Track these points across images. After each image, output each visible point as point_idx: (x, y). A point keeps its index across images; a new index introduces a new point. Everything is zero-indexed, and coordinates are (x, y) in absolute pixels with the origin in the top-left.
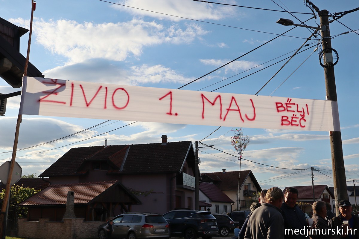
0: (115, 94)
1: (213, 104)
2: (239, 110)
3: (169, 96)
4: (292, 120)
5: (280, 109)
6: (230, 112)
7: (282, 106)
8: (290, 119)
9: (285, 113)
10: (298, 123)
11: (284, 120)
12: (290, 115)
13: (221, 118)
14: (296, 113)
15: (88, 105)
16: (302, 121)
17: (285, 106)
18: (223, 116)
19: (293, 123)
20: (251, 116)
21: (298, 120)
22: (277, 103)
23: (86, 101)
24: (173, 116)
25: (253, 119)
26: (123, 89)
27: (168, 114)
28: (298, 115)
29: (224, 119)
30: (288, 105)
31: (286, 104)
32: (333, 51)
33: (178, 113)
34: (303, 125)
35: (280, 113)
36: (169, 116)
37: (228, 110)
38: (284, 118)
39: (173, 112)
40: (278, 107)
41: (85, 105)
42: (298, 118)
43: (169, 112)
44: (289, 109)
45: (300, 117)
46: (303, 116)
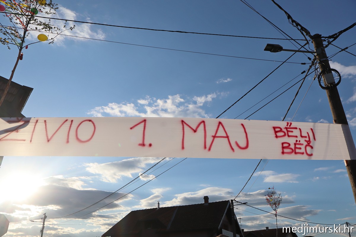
0: (81, 126)
1: (195, 131)
2: (227, 137)
3: (143, 124)
4: (295, 148)
5: (279, 134)
6: (216, 139)
7: (281, 130)
8: (292, 146)
9: (286, 139)
10: (303, 150)
11: (285, 147)
12: (292, 141)
13: (205, 147)
14: (299, 138)
15: (48, 141)
16: (308, 148)
17: (285, 130)
18: (208, 146)
19: (297, 151)
20: (243, 144)
21: (303, 147)
22: (274, 128)
23: (47, 137)
24: (147, 148)
25: (247, 147)
26: (90, 121)
27: (140, 145)
28: (303, 141)
29: (210, 149)
30: (289, 130)
31: (286, 128)
33: (153, 144)
34: (309, 152)
35: (279, 139)
36: (141, 147)
37: (214, 137)
38: (285, 145)
39: (147, 142)
40: (276, 132)
41: (46, 140)
42: (302, 144)
43: (141, 142)
44: (290, 134)
45: (305, 143)
46: (309, 142)
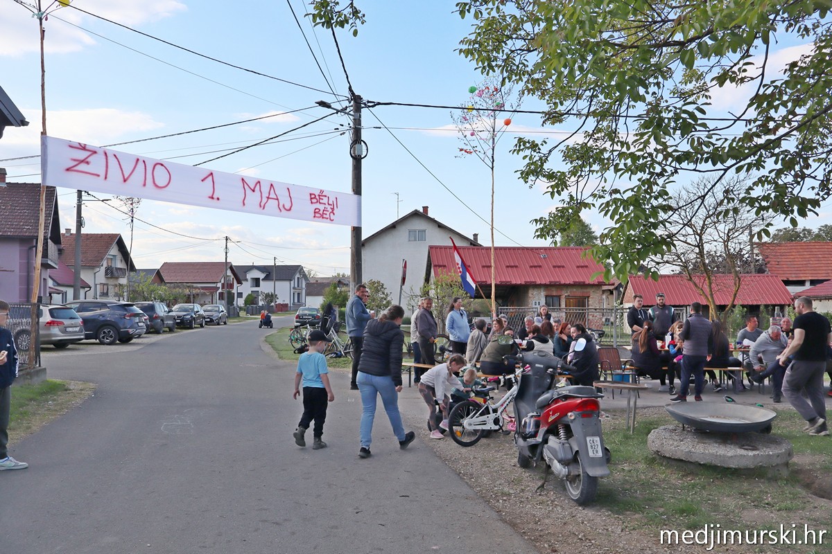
0: (155, 170)
1: (254, 191)
2: (277, 199)
3: (211, 177)
4: (323, 213)
5: (313, 201)
6: (269, 200)
7: (315, 198)
8: (321, 212)
9: (318, 206)
10: (328, 216)
11: (316, 212)
12: (321, 207)
13: (261, 206)
14: (327, 206)
15: (125, 181)
16: (332, 214)
17: (317, 197)
18: (262, 204)
19: (324, 216)
20: (287, 207)
21: (328, 213)
22: (311, 194)
23: (124, 176)
24: (215, 201)
25: (290, 210)
26: (162, 165)
27: (210, 197)
28: (329, 208)
29: (264, 208)
30: (321, 197)
31: (319, 196)
32: (362, 143)
33: (220, 198)
34: (332, 219)
35: (314, 205)
36: (210, 199)
37: (268, 198)
38: (317, 211)
39: (215, 196)
40: (311, 199)
41: (122, 179)
42: (328, 211)
43: (210, 195)
44: (321, 201)
45: (331, 210)
46: (333, 209)
